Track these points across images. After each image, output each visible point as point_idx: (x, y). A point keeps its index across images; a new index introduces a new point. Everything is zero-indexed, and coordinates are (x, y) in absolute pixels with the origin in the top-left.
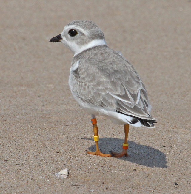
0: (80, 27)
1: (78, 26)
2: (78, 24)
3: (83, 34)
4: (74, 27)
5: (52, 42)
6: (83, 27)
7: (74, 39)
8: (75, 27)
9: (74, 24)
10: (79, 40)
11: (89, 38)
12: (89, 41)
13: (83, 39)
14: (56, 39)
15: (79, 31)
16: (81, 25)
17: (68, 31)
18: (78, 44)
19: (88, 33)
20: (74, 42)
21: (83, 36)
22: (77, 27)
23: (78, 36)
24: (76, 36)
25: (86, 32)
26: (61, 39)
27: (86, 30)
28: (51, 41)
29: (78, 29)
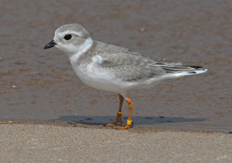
0: (73, 31)
2: (71, 28)
3: (77, 36)
4: (68, 32)
5: (46, 49)
7: (70, 42)
9: (67, 29)
10: (75, 42)
11: (83, 38)
12: (84, 41)
13: (79, 40)
14: (50, 45)
16: (74, 29)
17: (64, 36)
18: (75, 45)
20: (71, 44)
21: (78, 38)
22: (71, 31)
23: (73, 38)
24: (71, 39)
26: (55, 44)
27: (79, 32)
29: (72, 33)
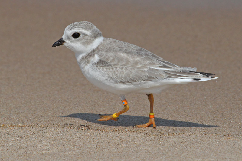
1: (80, 29)
2: (79, 26)
3: (86, 35)
4: (76, 30)
6: (85, 28)
7: (78, 41)
8: (78, 30)
9: (75, 27)
10: (84, 41)
11: (92, 37)
12: (93, 40)
13: (87, 40)
14: (59, 43)
15: (81, 33)
16: (83, 27)
17: (72, 34)
18: (83, 44)
19: (91, 32)
21: (86, 37)
23: (81, 37)
24: (79, 37)
25: (88, 33)
26: (64, 42)
27: (88, 30)
28: (54, 46)
29: (80, 32)
